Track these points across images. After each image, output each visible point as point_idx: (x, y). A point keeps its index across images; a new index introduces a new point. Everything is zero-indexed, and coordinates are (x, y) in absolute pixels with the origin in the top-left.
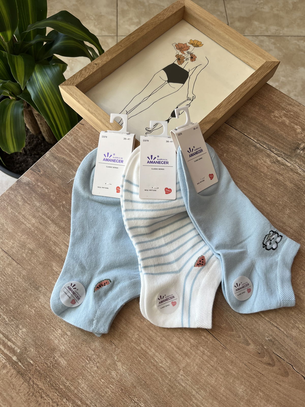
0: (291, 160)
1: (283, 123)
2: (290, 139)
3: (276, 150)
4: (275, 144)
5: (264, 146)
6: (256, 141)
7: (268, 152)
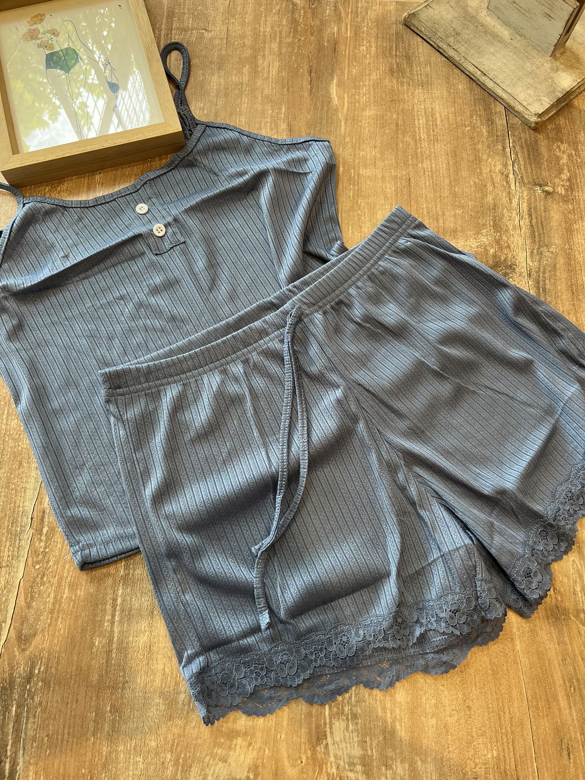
0: (520, 187)
1: (558, 159)
2: (545, 174)
3: (519, 168)
4: (525, 164)
5: (513, 156)
6: (511, 145)
7: (510, 163)
